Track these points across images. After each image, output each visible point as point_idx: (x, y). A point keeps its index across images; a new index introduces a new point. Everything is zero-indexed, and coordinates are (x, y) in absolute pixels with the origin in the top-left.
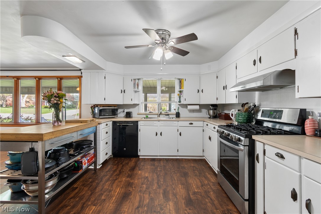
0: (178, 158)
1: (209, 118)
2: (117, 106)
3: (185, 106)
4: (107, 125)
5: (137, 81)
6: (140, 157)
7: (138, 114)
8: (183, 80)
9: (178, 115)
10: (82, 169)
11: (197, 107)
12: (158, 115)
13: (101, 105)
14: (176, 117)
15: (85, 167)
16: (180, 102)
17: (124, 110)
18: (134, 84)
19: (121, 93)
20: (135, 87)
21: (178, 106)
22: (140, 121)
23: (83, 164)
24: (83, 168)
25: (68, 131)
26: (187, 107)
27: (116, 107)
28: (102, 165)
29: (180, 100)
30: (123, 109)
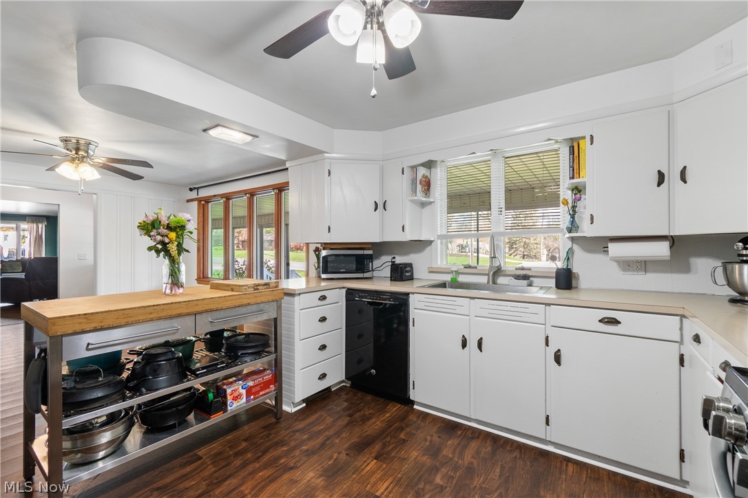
0: (550, 448)
1: (733, 301)
2: (370, 246)
3: (600, 244)
4: (323, 298)
5: (422, 171)
6: (415, 407)
7: (430, 272)
8: (581, 142)
9: (565, 280)
10: (225, 410)
11: (661, 250)
12: (488, 275)
13: (327, 246)
14: (558, 286)
15: (233, 406)
16: (573, 227)
17: (394, 258)
18: (414, 182)
19: (376, 209)
20: (414, 191)
21: (569, 244)
22: (413, 293)
23: (229, 398)
24: (229, 408)
25: (151, 313)
26: (605, 250)
27: (369, 249)
28: (304, 405)
29: (573, 222)
30: (392, 254)
